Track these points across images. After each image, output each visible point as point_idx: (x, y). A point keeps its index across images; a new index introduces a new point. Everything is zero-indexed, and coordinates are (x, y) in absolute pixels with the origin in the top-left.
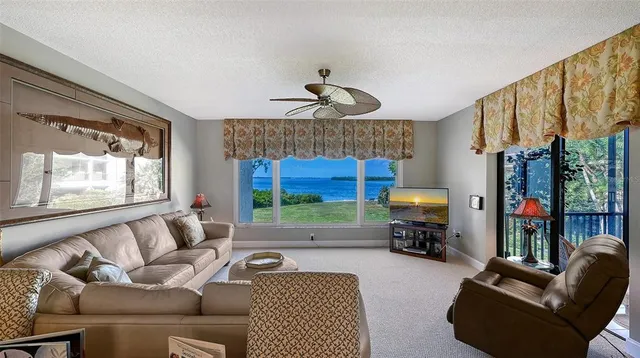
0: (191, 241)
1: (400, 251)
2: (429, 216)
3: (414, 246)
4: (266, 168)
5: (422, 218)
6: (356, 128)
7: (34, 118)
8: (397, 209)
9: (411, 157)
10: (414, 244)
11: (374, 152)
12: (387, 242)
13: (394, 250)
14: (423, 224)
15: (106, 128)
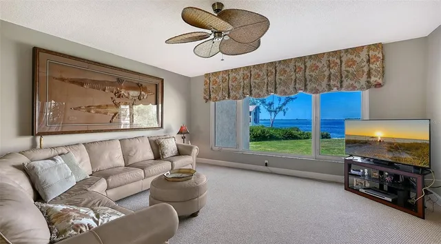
0: (163, 154)
1: (356, 191)
2: (397, 155)
3: (381, 189)
4: (285, 113)
5: (388, 157)
6: (308, 64)
7: (63, 80)
8: (353, 144)
9: (379, 85)
10: (381, 186)
11: (329, 85)
12: (342, 178)
13: (349, 188)
14: (390, 164)
15: (112, 84)
